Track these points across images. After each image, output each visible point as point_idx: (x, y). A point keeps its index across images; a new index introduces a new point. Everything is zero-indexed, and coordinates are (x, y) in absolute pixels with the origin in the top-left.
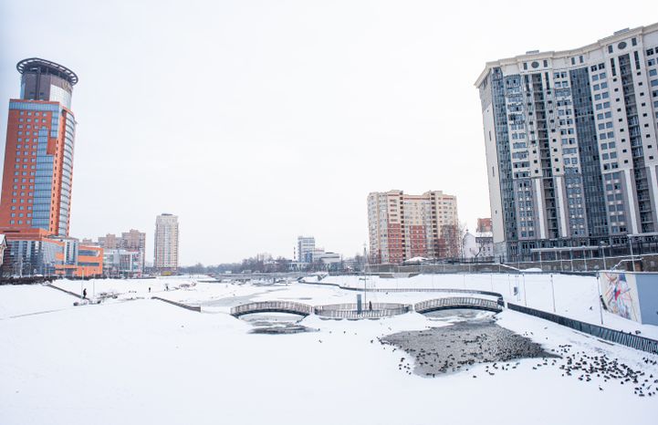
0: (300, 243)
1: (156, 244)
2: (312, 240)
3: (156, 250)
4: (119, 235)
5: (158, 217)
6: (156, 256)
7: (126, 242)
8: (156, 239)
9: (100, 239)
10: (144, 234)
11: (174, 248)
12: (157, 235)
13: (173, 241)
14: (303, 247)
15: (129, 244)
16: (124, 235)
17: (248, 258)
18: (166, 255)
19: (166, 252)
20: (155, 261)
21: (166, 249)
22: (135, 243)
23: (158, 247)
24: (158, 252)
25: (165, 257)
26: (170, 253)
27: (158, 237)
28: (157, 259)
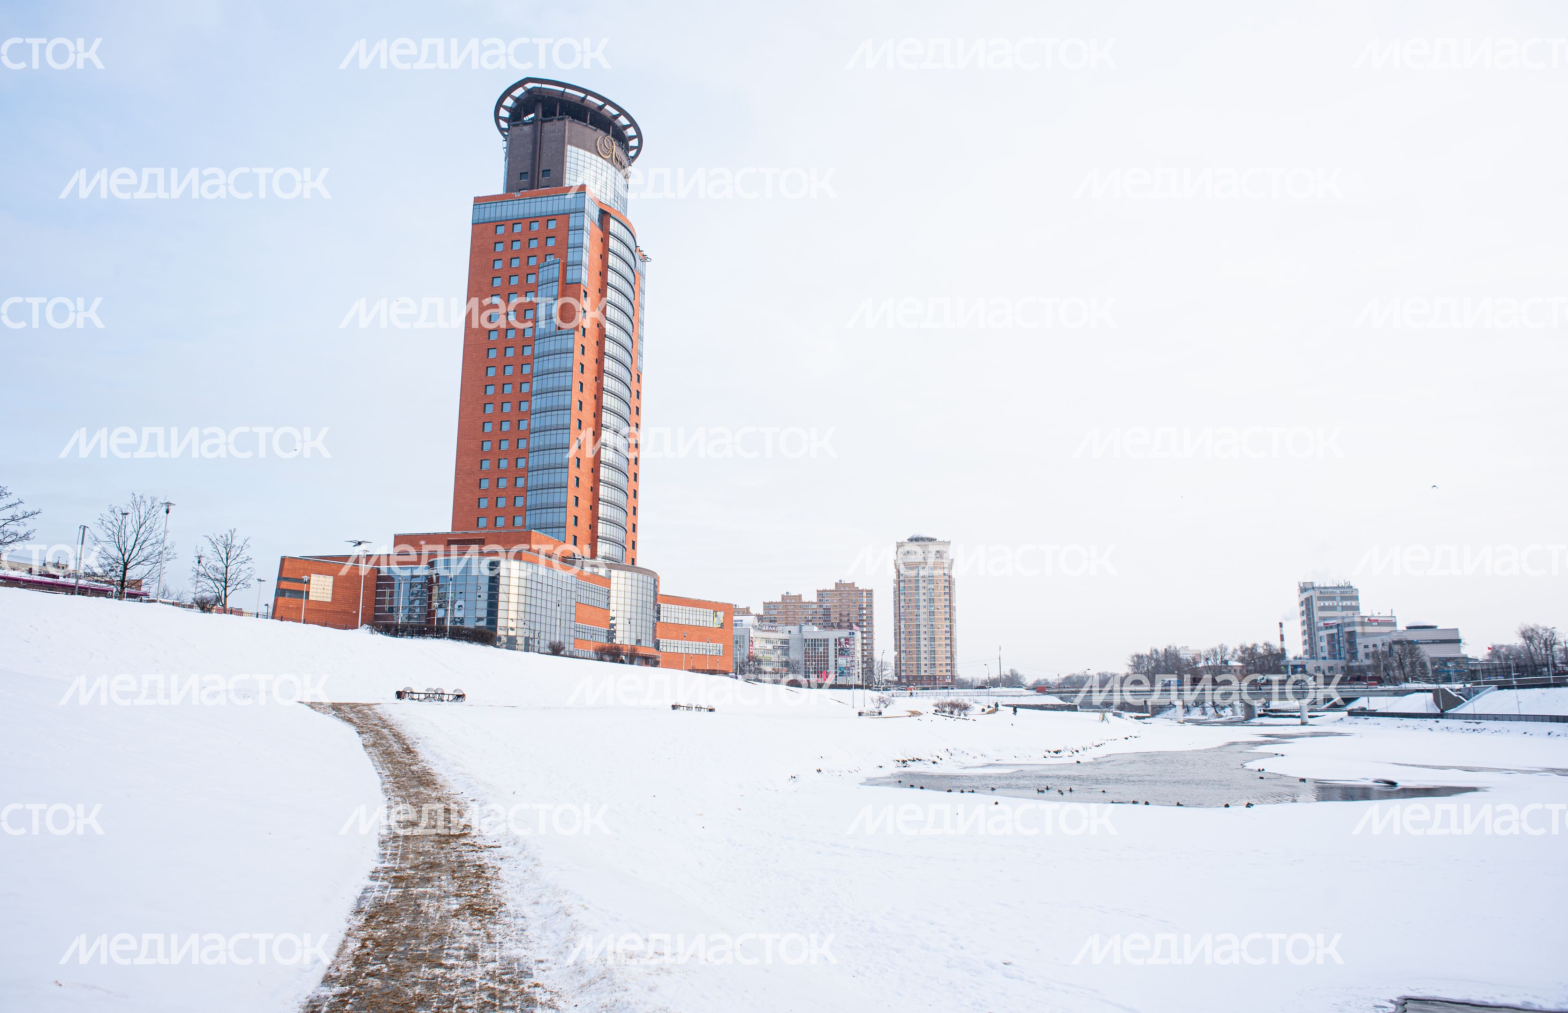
0: (1307, 603)
1: (898, 616)
2: (1348, 594)
3: (898, 633)
4: (810, 596)
5: (900, 545)
6: (898, 647)
7: (827, 613)
8: (897, 602)
9: (768, 606)
10: (870, 593)
11: (942, 626)
12: (898, 592)
13: (941, 603)
14: (1318, 614)
15: (834, 618)
16: (821, 594)
17: (1146, 652)
18: (923, 642)
19: (922, 636)
20: (898, 660)
21: (922, 629)
22: (848, 614)
23: (903, 622)
24: (903, 636)
25: (923, 649)
26: (933, 639)
27: (902, 597)
28: (903, 655)
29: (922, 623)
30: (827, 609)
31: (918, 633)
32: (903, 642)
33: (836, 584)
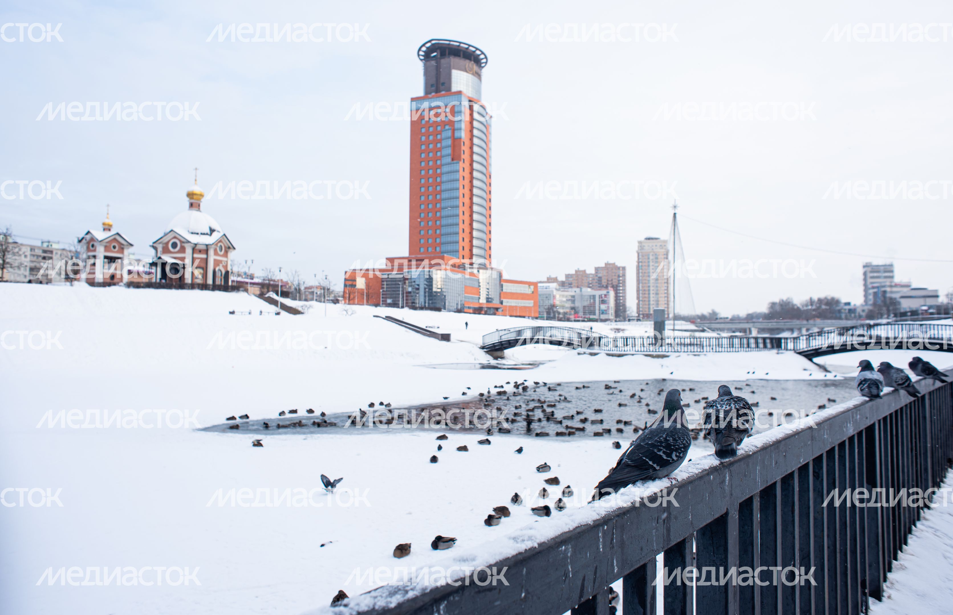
0: (866, 274)
1: (638, 281)
2: (888, 269)
3: (638, 291)
4: (591, 271)
5: (640, 242)
6: (638, 298)
7: (600, 280)
8: (638, 273)
9: (567, 276)
10: (624, 268)
11: (663, 286)
12: (638, 268)
14: (871, 281)
15: (604, 282)
16: (597, 270)
18: (651, 296)
19: (651, 292)
20: (638, 305)
21: (651, 288)
22: (612, 280)
23: (641, 285)
24: (641, 292)
25: (652, 299)
26: (657, 294)
27: (640, 271)
28: (641, 302)
29: (651, 285)
30: (600, 278)
31: (649, 290)
32: (641, 295)
33: (606, 264)
